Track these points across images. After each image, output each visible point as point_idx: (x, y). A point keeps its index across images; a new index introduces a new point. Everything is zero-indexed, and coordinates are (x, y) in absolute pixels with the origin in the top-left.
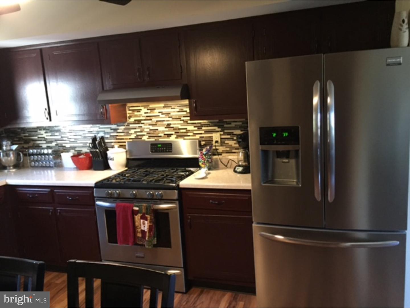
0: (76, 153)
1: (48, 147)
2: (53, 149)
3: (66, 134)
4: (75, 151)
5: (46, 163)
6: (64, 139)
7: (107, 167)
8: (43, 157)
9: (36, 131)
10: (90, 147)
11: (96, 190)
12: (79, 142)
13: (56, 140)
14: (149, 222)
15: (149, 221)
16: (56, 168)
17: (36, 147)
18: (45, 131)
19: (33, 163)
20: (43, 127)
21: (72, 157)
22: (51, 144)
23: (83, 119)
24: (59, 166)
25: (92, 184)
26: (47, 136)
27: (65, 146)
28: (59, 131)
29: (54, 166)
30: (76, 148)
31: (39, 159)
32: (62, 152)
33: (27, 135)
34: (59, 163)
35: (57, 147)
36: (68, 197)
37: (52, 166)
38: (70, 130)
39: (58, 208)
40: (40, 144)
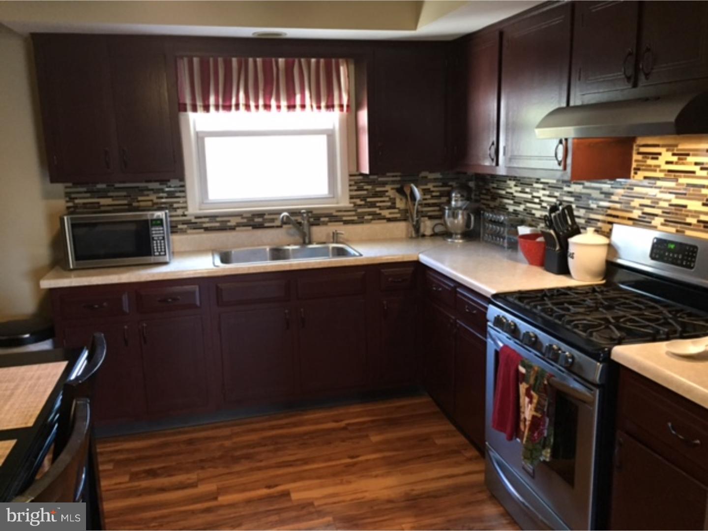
6: (536, 200)
9: (505, 182)
13: (526, 201)
14: (533, 409)
15: (534, 405)
19: (486, 235)
22: (519, 206)
26: (516, 191)
28: (531, 185)
32: (523, 224)
35: (525, 213)
36: (466, 307)
37: (505, 245)
39: (458, 321)
40: (506, 204)
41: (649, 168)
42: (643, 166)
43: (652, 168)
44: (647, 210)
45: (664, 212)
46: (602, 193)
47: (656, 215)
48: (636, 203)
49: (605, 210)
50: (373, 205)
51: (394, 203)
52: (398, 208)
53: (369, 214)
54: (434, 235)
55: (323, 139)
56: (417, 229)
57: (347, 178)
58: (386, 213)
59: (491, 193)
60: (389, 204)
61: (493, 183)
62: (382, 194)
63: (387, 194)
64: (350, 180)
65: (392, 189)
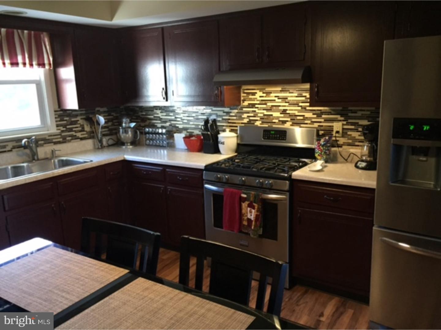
0: (188, 134)
1: (163, 127)
2: (167, 129)
3: (180, 115)
4: (187, 132)
5: (160, 142)
6: (178, 119)
7: (217, 151)
8: (158, 136)
9: (153, 111)
10: (202, 130)
11: (205, 173)
12: (191, 123)
13: (170, 120)
14: (256, 212)
15: (256, 210)
16: (168, 148)
17: (152, 126)
18: (160, 111)
19: (148, 141)
20: (159, 106)
21: (184, 138)
22: (166, 124)
23: (198, 101)
24: (171, 146)
25: (202, 166)
26: (162, 116)
27: (178, 127)
28: (173, 111)
29: (166, 145)
30: (188, 129)
31: (154, 138)
32: (175, 133)
33: (144, 113)
34: (171, 143)
35: (171, 127)
36: (178, 177)
37: (165, 145)
38: (184, 111)
39: (168, 187)
40: (155, 123)
41: (251, 99)
42: (247, 99)
43: (253, 99)
44: (251, 118)
45: (261, 119)
46: (224, 112)
47: (257, 120)
48: (245, 115)
49: (227, 120)
50: (71, 130)
51: (83, 128)
52: (86, 131)
53: (69, 136)
54: (109, 146)
55: (34, 86)
56: (101, 141)
57: (53, 113)
58: (79, 135)
59: (141, 118)
60: (80, 129)
61: (142, 112)
62: (75, 122)
63: (79, 122)
64: (55, 115)
65: (81, 119)
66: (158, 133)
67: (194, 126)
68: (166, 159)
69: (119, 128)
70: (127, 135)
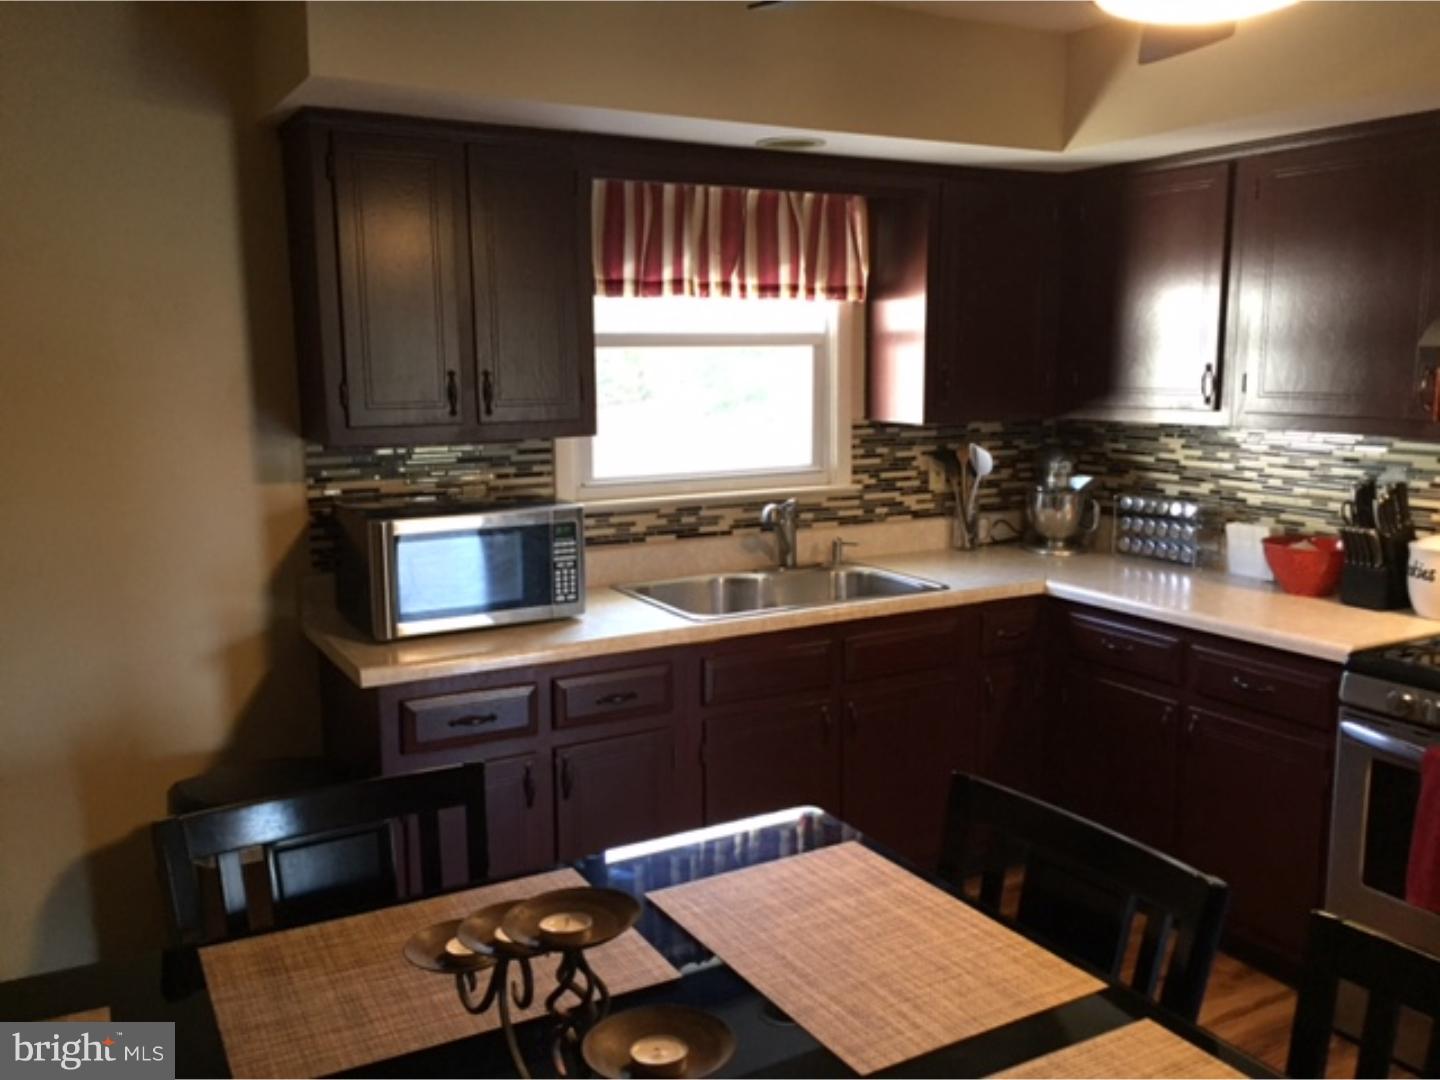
0: (1281, 528)
1: (1185, 498)
2: (1202, 505)
3: (1257, 459)
4: (1279, 521)
5: (1169, 547)
6: (1248, 474)
7: (1398, 601)
8: (1165, 525)
9: (1155, 439)
10: (1344, 518)
11: (1348, 678)
12: (1298, 490)
13: (1217, 476)
16: (1200, 570)
17: (1144, 489)
18: (1182, 441)
19: (1127, 540)
20: (1180, 426)
21: (1267, 541)
22: (1197, 485)
23: (1342, 413)
24: (1209, 563)
25: (1337, 652)
26: (1187, 457)
27: (1243, 501)
28: (1231, 445)
29: (1194, 562)
30: (1283, 511)
31: (1149, 532)
32: (1231, 520)
33: (1123, 446)
34: (1212, 552)
35: (1216, 499)
36: (1236, 680)
37: (1186, 560)
38: (1273, 447)
39: (1192, 708)
40: (1158, 481)
50: (889, 485)
51: (925, 482)
52: (932, 492)
53: (884, 504)
54: (995, 543)
55: (806, 353)
56: (972, 527)
57: (849, 431)
58: (911, 501)
59: (1111, 460)
60: (916, 483)
61: (1115, 440)
62: (906, 463)
63: (915, 463)
64: (855, 437)
65: (924, 453)
66: (1168, 517)
67: (1307, 503)
68: (1185, 607)
69: (1036, 491)
70: (1059, 515)
